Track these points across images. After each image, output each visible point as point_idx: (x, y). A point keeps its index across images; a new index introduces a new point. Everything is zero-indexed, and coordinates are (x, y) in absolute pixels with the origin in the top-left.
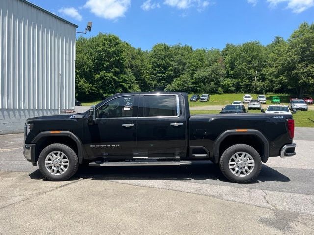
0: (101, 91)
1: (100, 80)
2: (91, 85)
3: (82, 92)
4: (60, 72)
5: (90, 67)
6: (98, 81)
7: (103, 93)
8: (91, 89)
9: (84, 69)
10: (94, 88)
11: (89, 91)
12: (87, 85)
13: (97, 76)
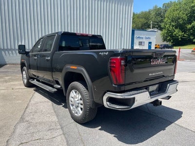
0: (192, 37)
1: (192, 29)
2: (183, 33)
3: (176, 39)
4: (121, 27)
5: (183, 20)
6: (189, 30)
7: (193, 39)
8: (184, 36)
9: (179, 22)
10: (186, 35)
11: (181, 38)
12: (180, 33)
13: (189, 26)
